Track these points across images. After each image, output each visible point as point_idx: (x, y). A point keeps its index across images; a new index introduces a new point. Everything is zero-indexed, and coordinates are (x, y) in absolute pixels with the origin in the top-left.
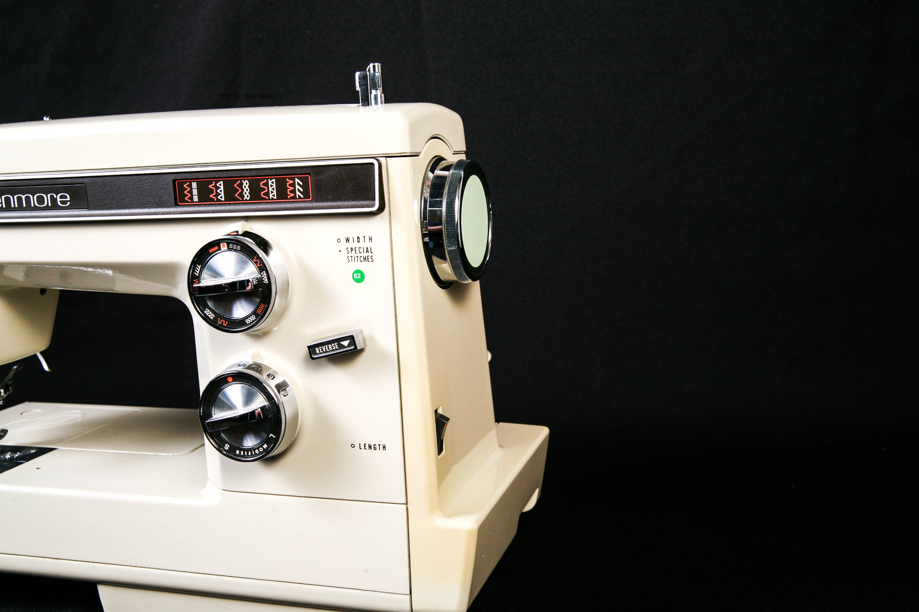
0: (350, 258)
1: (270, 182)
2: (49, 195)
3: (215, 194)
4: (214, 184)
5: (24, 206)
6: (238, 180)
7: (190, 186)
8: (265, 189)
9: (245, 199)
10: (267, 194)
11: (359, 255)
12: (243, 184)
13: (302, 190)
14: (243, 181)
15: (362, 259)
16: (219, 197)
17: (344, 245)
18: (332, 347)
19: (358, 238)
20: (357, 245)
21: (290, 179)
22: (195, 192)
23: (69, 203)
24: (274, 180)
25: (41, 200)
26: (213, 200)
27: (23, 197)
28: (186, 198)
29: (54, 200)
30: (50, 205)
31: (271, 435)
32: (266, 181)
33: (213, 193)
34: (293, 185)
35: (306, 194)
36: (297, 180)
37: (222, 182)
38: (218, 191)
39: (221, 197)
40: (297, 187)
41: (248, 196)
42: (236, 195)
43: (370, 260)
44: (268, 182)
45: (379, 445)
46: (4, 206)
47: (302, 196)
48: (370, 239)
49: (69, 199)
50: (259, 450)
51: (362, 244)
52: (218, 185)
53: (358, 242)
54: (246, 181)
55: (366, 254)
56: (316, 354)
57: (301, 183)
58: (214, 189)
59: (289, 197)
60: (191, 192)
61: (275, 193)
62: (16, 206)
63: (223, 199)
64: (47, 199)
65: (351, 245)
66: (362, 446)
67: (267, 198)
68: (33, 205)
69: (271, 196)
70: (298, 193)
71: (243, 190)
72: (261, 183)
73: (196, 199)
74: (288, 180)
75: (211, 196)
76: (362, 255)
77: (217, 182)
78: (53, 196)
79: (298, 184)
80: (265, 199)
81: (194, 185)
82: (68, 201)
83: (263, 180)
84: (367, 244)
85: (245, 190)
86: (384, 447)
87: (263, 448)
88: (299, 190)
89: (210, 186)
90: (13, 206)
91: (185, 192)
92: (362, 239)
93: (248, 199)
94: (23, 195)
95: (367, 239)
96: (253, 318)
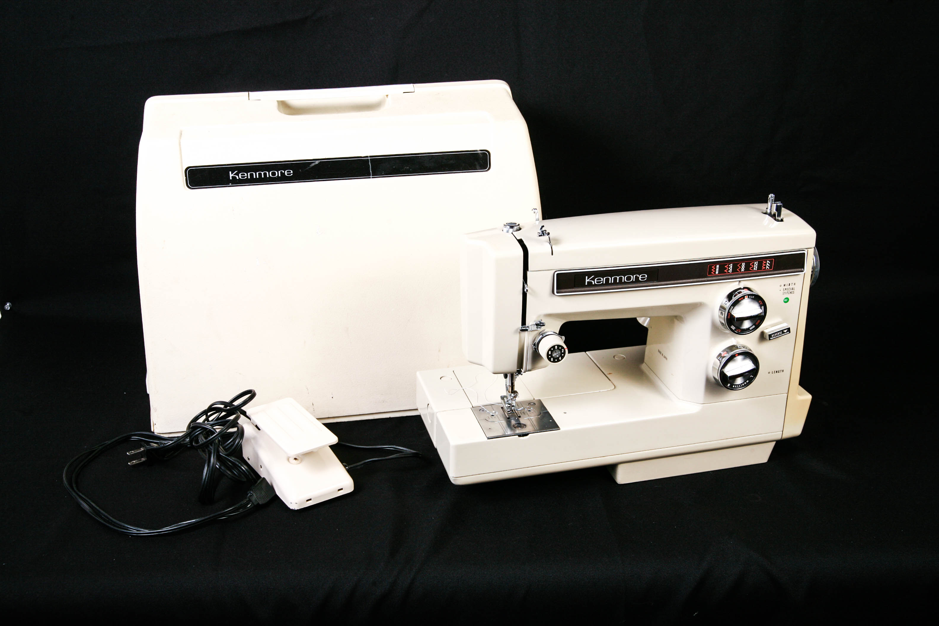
0: (784, 293)
1: (755, 263)
2: (634, 276)
3: (727, 270)
4: (727, 266)
5: (618, 281)
6: (740, 263)
7: (716, 267)
8: (752, 266)
9: (741, 271)
10: (753, 268)
11: (788, 291)
12: (742, 264)
13: (769, 265)
14: (742, 263)
15: (789, 293)
16: (729, 271)
17: (783, 287)
18: (779, 334)
19: (789, 284)
20: (788, 287)
21: (765, 261)
22: (717, 270)
23: (646, 279)
24: (757, 262)
25: (628, 279)
26: (726, 273)
27: (618, 278)
28: (712, 273)
29: (637, 278)
30: (634, 280)
31: (751, 376)
32: (753, 263)
33: (726, 269)
34: (766, 264)
35: (770, 267)
36: (768, 261)
37: (732, 264)
38: (729, 268)
39: (730, 271)
40: (767, 264)
41: (743, 270)
42: (738, 270)
43: (793, 293)
44: (754, 263)
45: (781, 370)
46: (604, 283)
47: (769, 268)
48: (795, 284)
49: (646, 277)
50: (744, 384)
51: (791, 287)
52: (730, 266)
53: (789, 286)
54: (744, 263)
55: (791, 291)
56: (771, 337)
57: (769, 263)
58: (727, 267)
59: (763, 269)
60: (715, 270)
61: (757, 267)
62: (612, 282)
63: (731, 272)
64: (633, 278)
65: (786, 287)
66: (773, 372)
67: (752, 270)
68: (623, 281)
69: (754, 269)
70: (767, 267)
71: (741, 267)
72: (751, 264)
73: (717, 273)
74: (764, 262)
75: (725, 271)
76: (790, 291)
77: (729, 264)
78: (637, 276)
79: (768, 263)
80: (751, 271)
81: (718, 266)
82: (646, 278)
83: (752, 262)
84: (793, 286)
85: (742, 267)
86: (783, 371)
87: (746, 382)
88: (768, 266)
89: (725, 267)
90: (610, 282)
91: (712, 270)
92: (791, 284)
93: (743, 271)
94: (618, 276)
95: (793, 284)
96: (754, 326)
